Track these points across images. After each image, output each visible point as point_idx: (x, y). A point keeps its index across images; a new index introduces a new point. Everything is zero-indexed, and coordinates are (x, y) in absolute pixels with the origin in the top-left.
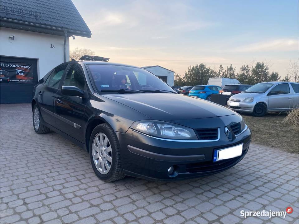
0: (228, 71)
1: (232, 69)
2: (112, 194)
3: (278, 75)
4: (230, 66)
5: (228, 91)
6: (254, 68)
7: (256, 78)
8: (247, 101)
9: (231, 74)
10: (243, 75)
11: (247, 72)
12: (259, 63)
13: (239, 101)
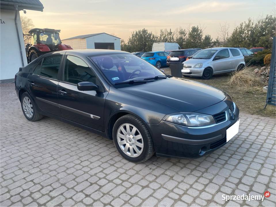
0: (168, 35)
1: (172, 33)
2: (149, 174)
3: (210, 37)
4: (170, 30)
5: (175, 57)
6: (190, 32)
7: (192, 40)
8: (197, 67)
9: (171, 38)
10: (181, 38)
11: (184, 36)
12: (194, 27)
13: (190, 67)
